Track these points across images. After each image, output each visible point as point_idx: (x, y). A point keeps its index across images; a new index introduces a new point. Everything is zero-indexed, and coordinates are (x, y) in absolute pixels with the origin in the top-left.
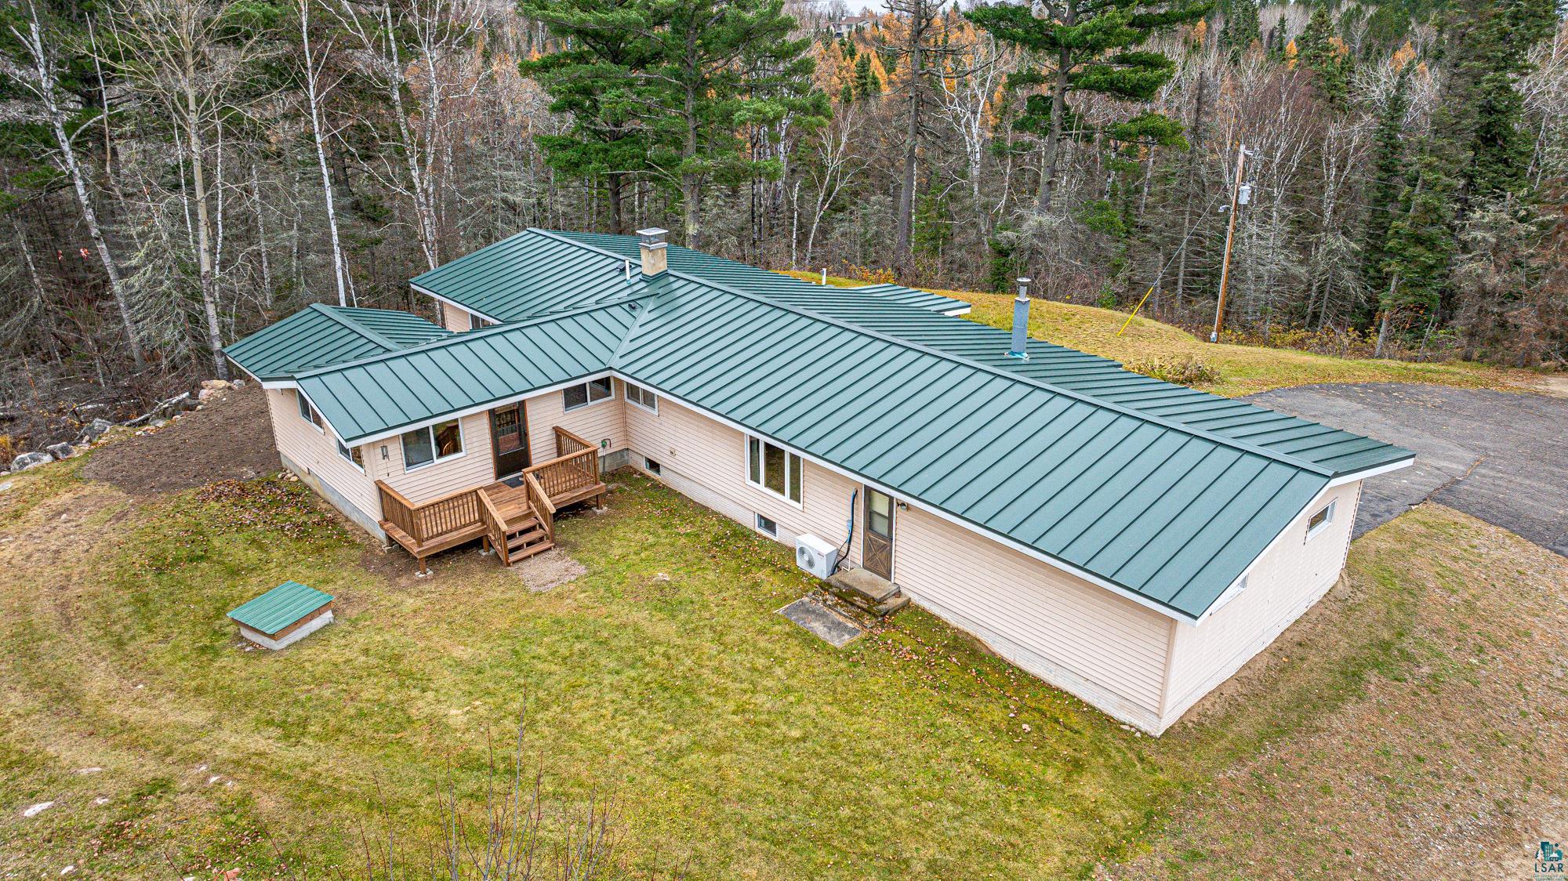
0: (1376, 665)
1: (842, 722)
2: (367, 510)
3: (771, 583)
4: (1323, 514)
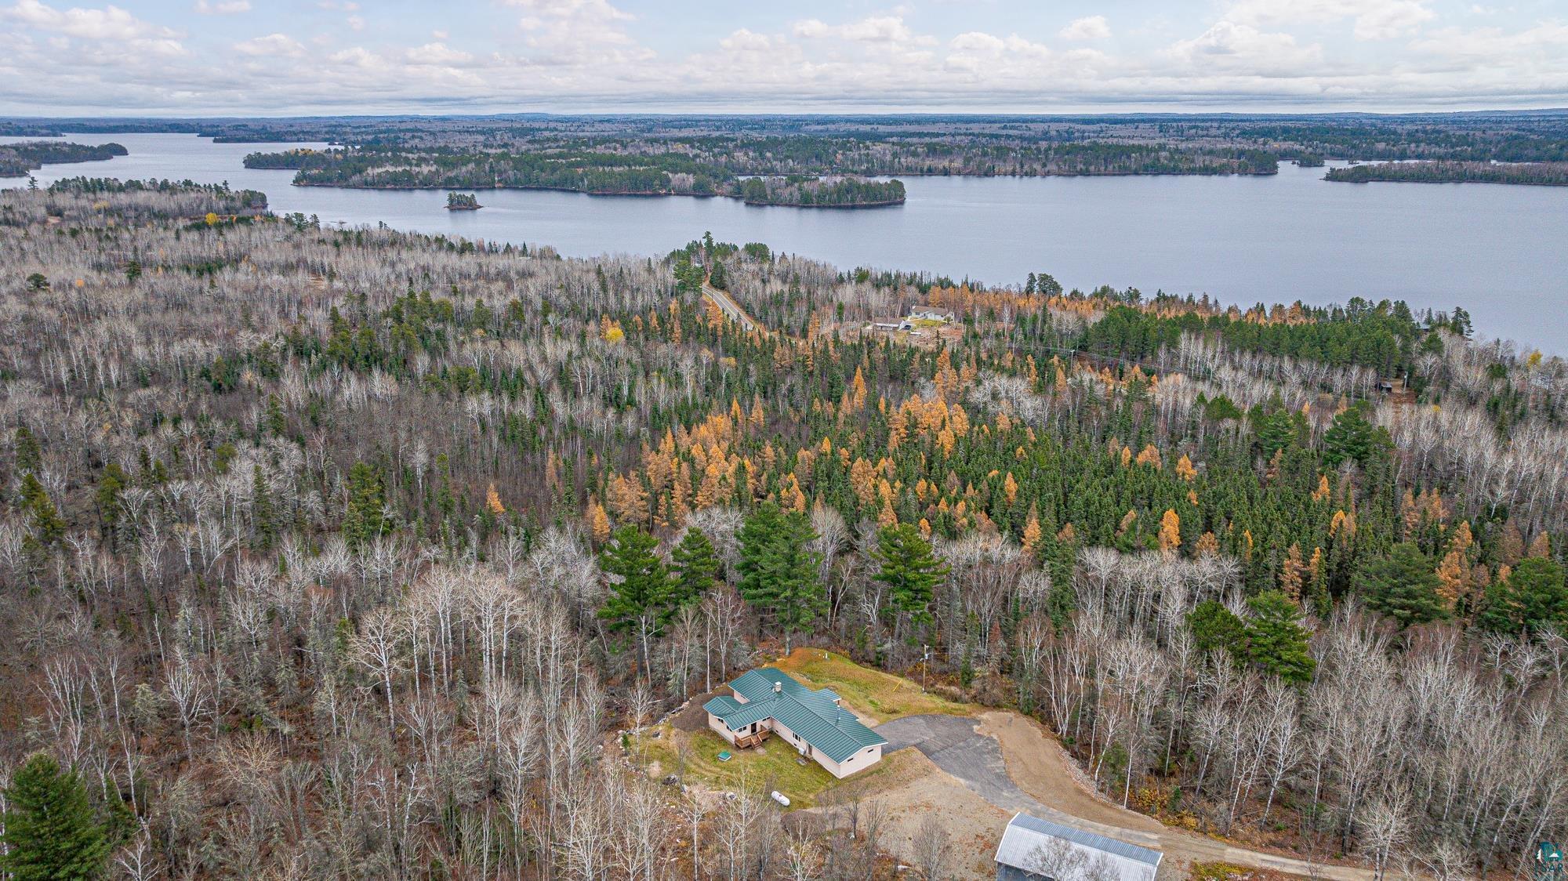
0: (877, 772)
1: (801, 774)
2: (733, 740)
3: (795, 755)
4: (872, 750)
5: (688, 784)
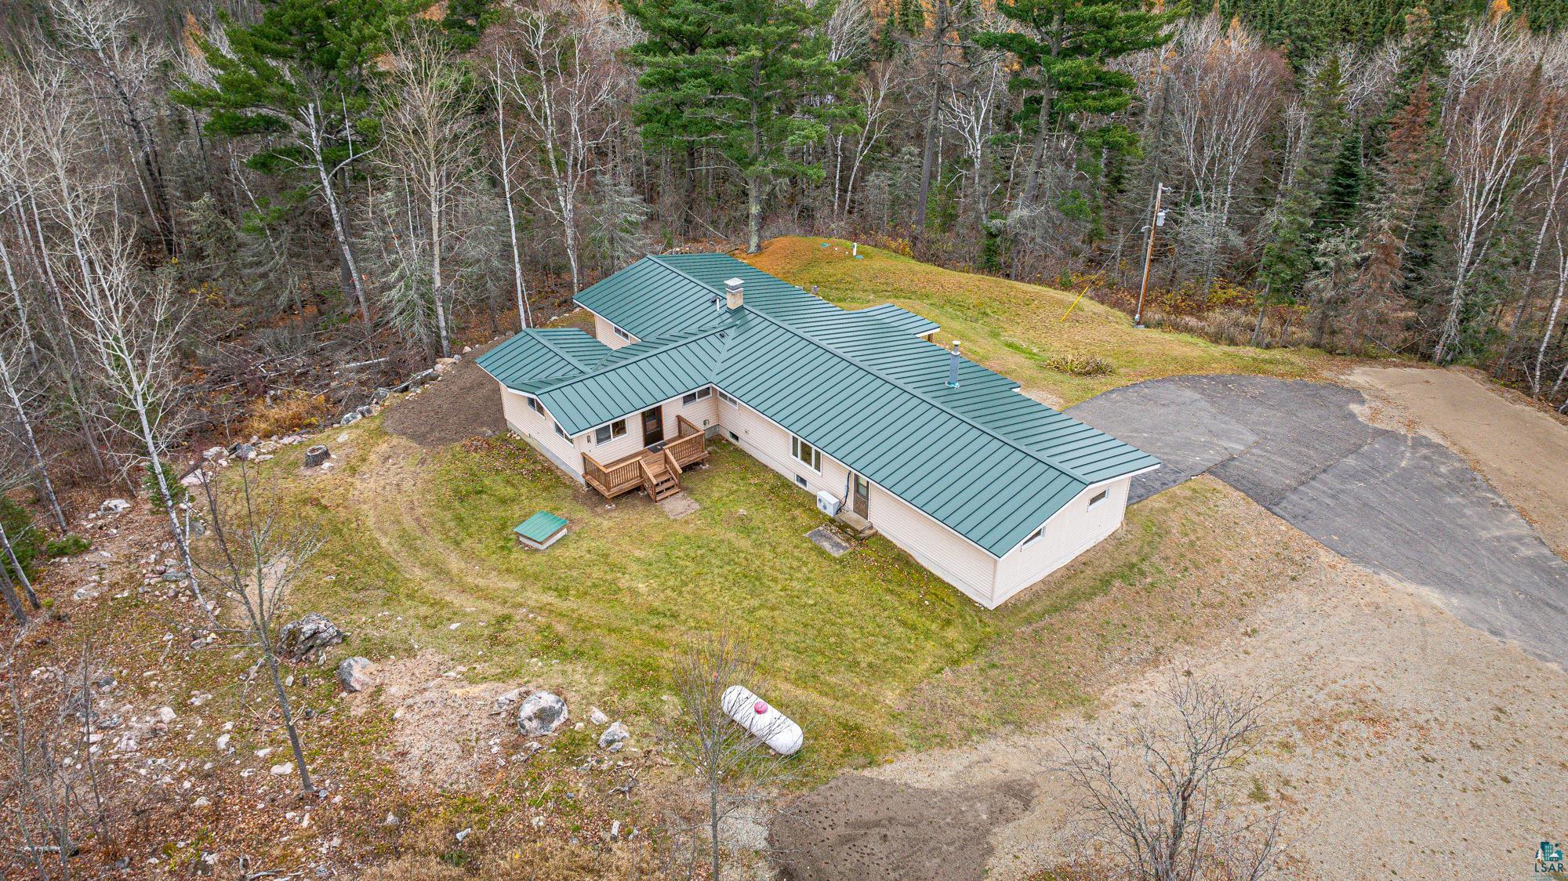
0: (1123, 577)
1: (834, 597)
2: (576, 469)
3: (803, 518)
4: (1102, 495)
5: (374, 651)
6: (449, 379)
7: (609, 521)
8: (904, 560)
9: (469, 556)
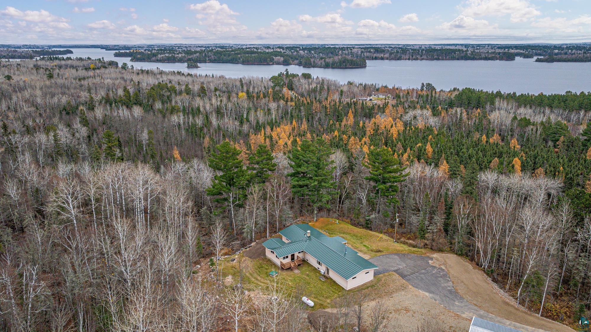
0: (371, 287)
1: (322, 287)
2: (279, 264)
3: (318, 274)
4: (368, 272)
6: (254, 247)
7: (285, 273)
8: (334, 282)
9: (261, 277)
